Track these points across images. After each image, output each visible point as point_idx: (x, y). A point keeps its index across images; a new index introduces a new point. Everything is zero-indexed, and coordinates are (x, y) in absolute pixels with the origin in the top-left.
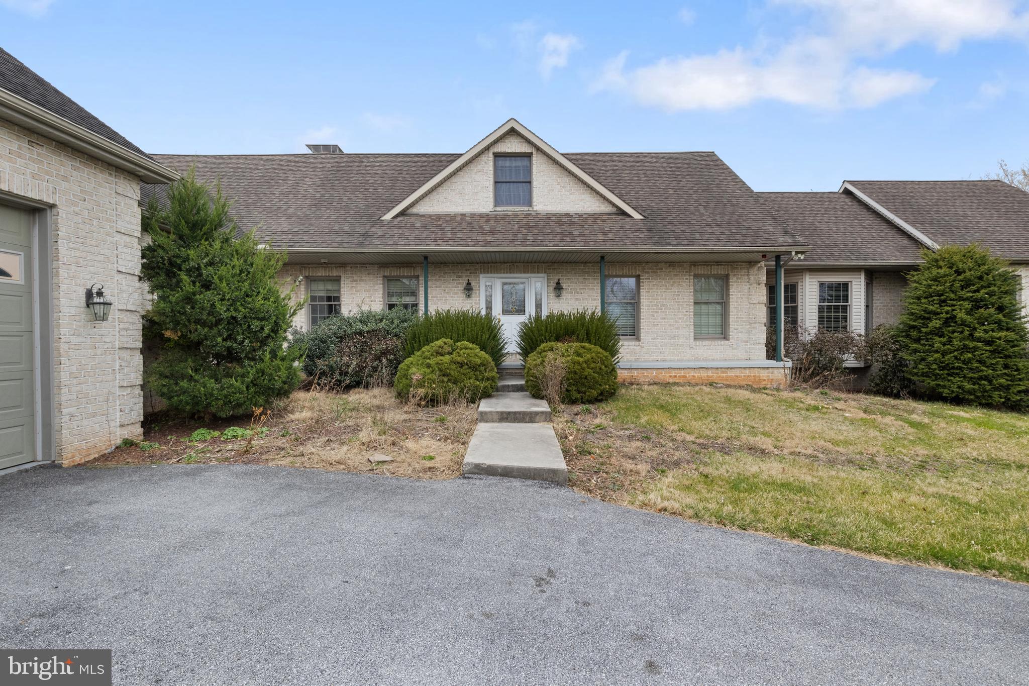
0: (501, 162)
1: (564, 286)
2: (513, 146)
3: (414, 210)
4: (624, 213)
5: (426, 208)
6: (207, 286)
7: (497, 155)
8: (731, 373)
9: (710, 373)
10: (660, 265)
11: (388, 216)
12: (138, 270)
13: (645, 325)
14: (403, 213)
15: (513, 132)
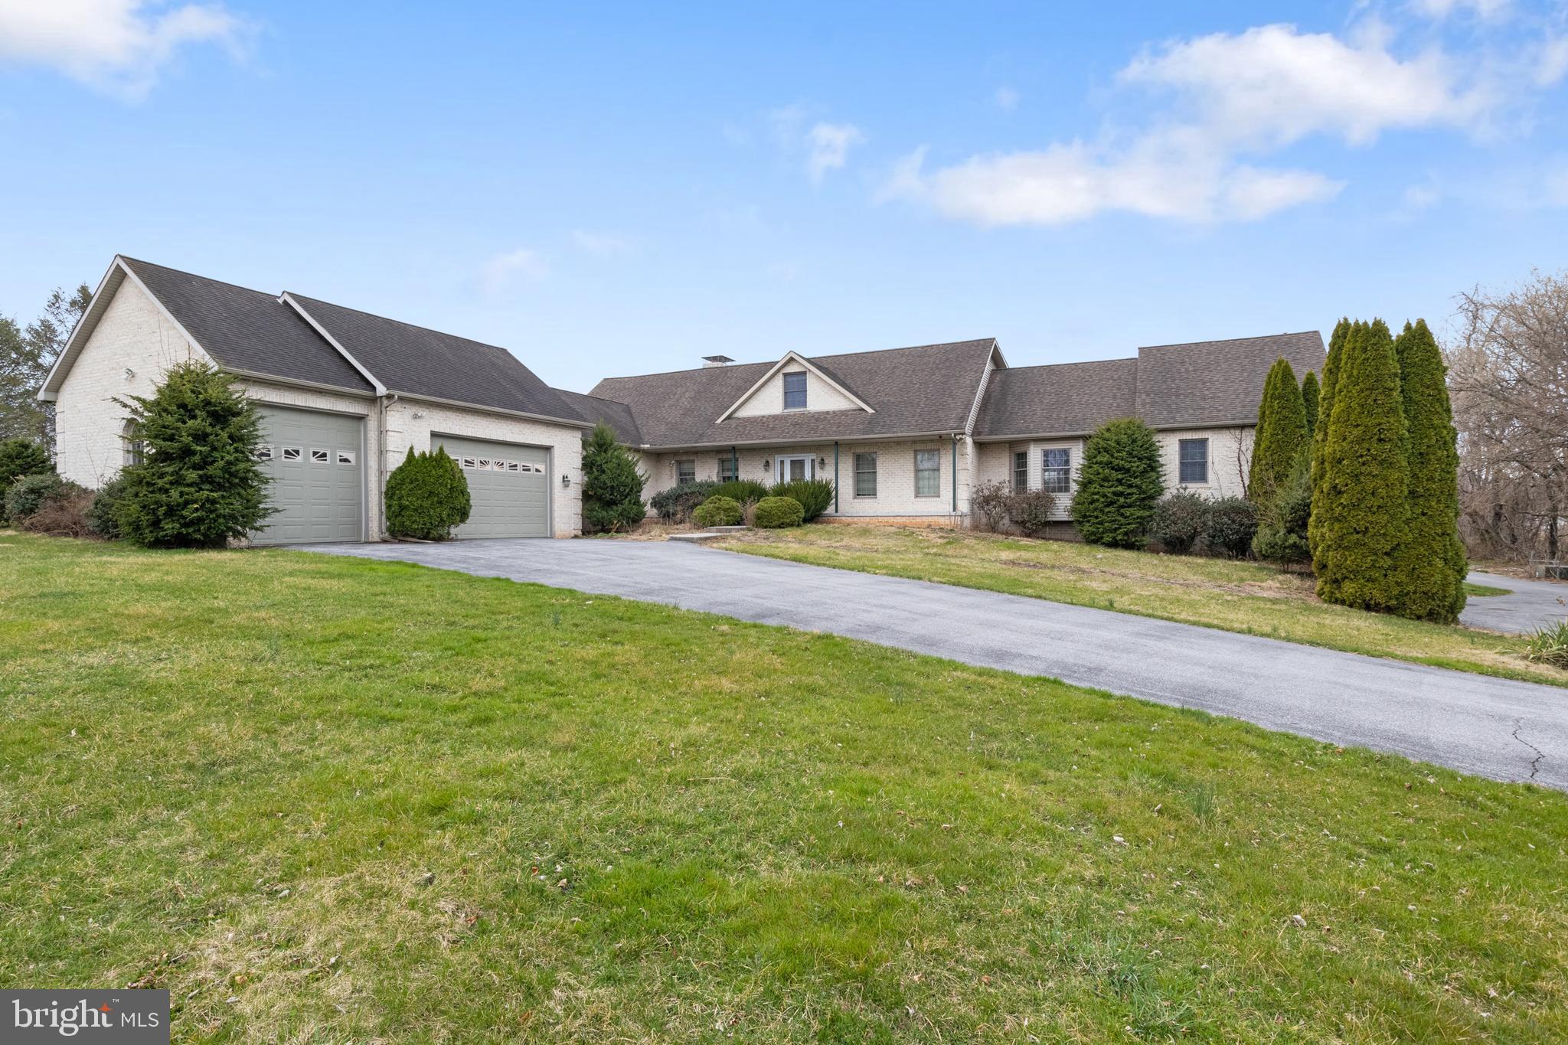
0: (790, 379)
1: (826, 461)
2: (793, 368)
3: (736, 415)
4: (863, 410)
5: (744, 413)
6: (604, 472)
7: (785, 375)
8: (918, 520)
9: (904, 519)
10: (891, 444)
11: (719, 421)
12: (580, 466)
13: (879, 487)
14: (729, 417)
15: (792, 359)
